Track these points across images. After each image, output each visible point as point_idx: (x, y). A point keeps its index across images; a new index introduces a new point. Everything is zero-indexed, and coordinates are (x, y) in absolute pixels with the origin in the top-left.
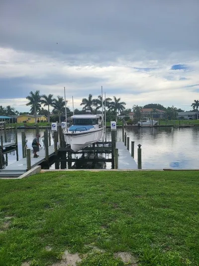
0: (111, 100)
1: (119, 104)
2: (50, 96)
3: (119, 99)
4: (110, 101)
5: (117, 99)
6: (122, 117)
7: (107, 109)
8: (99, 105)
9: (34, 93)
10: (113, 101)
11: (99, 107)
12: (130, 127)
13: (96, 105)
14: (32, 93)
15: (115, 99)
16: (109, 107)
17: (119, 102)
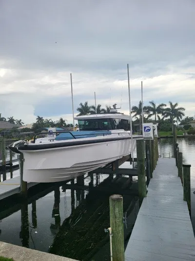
0: (166, 105)
1: (176, 109)
2: (99, 106)
3: (176, 105)
4: (164, 107)
5: (173, 104)
6: (183, 126)
7: (161, 116)
8: (151, 113)
9: (84, 104)
10: (169, 106)
11: (151, 115)
12: (192, 137)
13: (148, 112)
14: (81, 104)
15: (171, 104)
16: (163, 114)
17: (176, 108)
